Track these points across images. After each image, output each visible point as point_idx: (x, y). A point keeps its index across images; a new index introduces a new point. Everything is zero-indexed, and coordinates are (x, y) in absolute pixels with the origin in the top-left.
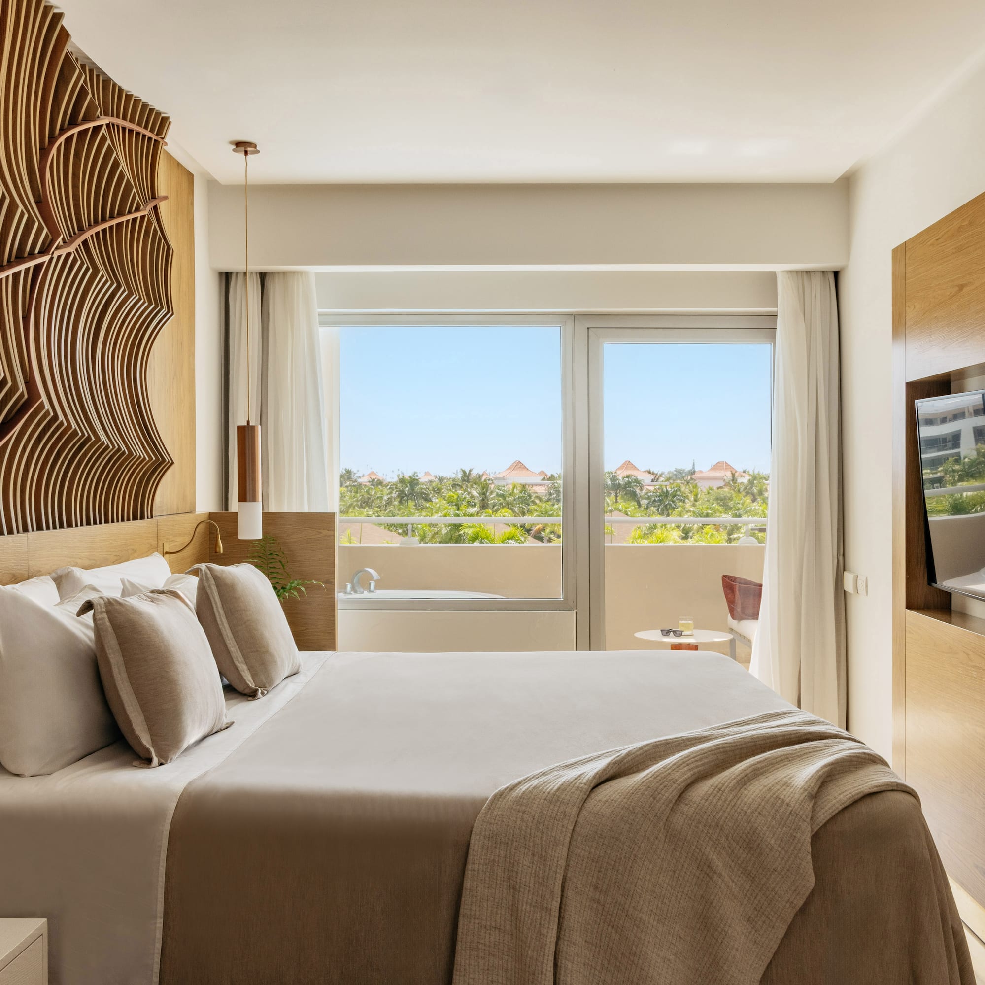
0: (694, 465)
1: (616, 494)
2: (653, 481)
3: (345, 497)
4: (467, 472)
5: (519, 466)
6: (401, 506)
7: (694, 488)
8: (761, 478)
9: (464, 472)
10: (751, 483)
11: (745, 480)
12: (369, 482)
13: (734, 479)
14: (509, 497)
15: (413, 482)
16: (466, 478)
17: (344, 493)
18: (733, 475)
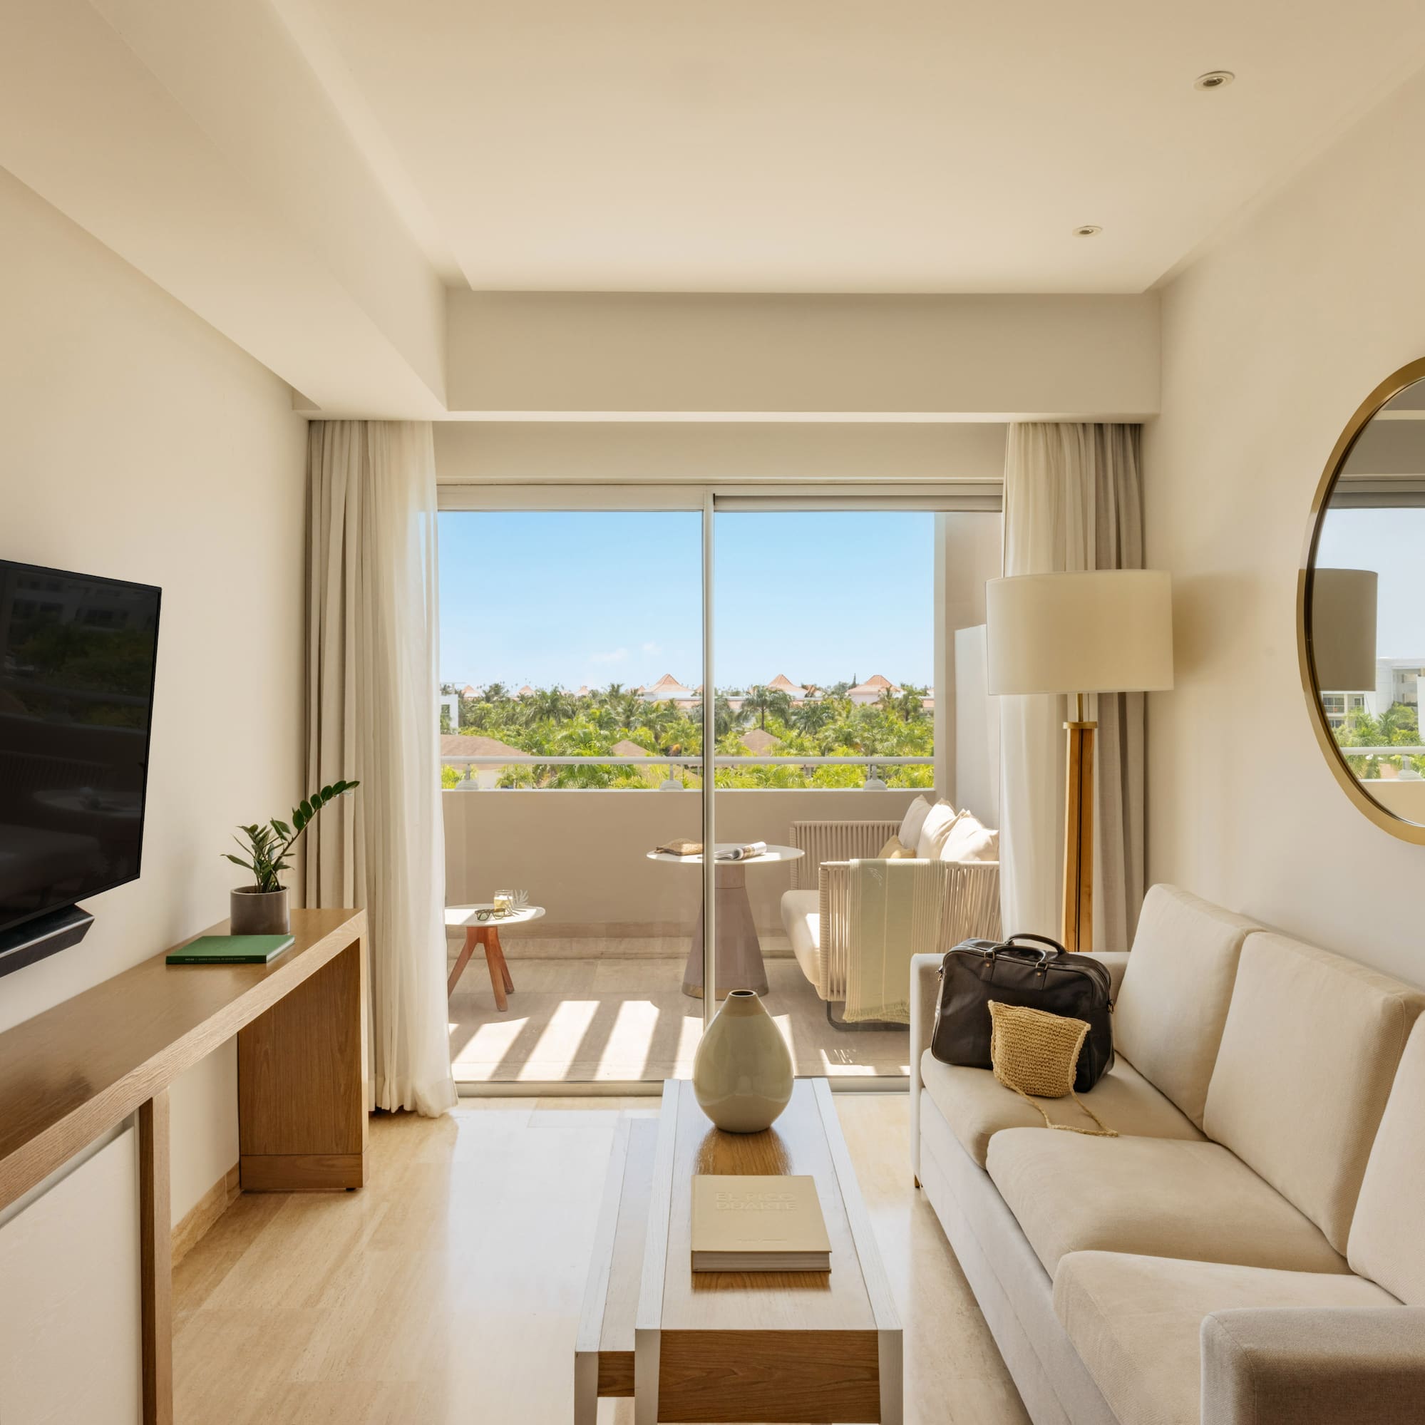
0: (855, 679)
1: (763, 710)
2: (806, 696)
3: (491, 714)
4: (616, 687)
5: (669, 680)
6: (542, 724)
7: (847, 704)
8: (916, 694)
9: (613, 686)
10: (906, 698)
11: (900, 695)
12: (518, 697)
13: (889, 695)
14: (651, 714)
15: (555, 697)
16: (614, 693)
17: (490, 709)
18: (888, 690)
